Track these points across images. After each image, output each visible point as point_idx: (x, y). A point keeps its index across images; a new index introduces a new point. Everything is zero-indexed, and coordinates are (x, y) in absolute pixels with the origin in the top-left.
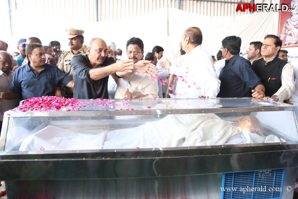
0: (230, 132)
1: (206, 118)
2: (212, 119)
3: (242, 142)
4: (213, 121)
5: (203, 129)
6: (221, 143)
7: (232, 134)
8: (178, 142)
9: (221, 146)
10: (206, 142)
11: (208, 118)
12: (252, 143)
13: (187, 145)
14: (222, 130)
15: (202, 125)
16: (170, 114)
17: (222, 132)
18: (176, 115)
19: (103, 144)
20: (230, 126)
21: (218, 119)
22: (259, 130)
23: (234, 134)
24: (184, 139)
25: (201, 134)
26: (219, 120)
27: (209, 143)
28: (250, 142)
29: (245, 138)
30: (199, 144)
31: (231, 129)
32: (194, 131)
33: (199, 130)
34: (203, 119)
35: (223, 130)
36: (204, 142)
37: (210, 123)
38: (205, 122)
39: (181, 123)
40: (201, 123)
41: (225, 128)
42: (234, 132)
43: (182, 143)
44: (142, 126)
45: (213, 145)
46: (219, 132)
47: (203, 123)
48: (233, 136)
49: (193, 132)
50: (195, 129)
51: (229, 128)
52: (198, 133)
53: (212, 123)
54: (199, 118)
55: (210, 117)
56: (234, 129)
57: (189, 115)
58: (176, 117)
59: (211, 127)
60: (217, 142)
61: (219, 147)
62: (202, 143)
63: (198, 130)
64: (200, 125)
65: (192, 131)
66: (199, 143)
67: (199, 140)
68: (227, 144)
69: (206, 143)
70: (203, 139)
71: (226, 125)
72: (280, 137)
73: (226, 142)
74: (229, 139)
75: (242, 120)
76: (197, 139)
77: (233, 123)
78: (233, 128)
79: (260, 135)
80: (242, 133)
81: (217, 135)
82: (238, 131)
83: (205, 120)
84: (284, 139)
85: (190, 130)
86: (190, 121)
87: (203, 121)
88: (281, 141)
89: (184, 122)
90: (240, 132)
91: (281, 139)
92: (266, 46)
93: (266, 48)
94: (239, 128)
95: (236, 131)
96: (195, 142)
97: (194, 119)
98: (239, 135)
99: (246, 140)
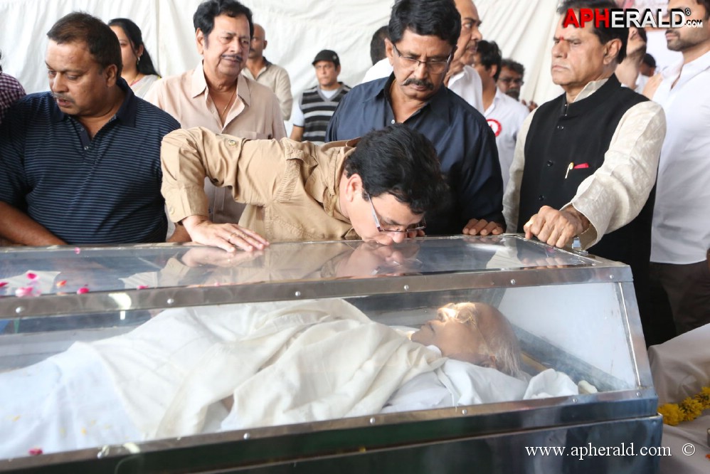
0: (400, 365)
1: (313, 317)
2: (335, 318)
3: (442, 402)
4: (336, 329)
5: (301, 361)
6: (367, 408)
7: (409, 371)
8: (203, 417)
9: (367, 418)
10: (311, 409)
11: (320, 315)
12: (478, 401)
13: (238, 422)
14: (369, 359)
15: (296, 345)
16: (173, 306)
17: (370, 367)
18: (195, 309)
20: (402, 344)
21: (357, 319)
22: (506, 353)
23: (415, 372)
24: (226, 403)
25: (293, 377)
26: (361, 323)
27: (320, 412)
28: (473, 400)
29: (453, 384)
30: (283, 418)
31: (403, 353)
32: (266, 369)
33: (286, 361)
34: (302, 321)
35: (374, 358)
36: (305, 408)
37: (326, 334)
38: (309, 330)
39: (217, 338)
40: (294, 335)
41: (383, 351)
42: (416, 365)
43: (222, 418)
44: (51, 361)
45: (336, 416)
46: (360, 367)
47: (302, 336)
48: (411, 381)
49: (261, 373)
50: (270, 361)
51: (397, 350)
52: (282, 374)
53: (332, 335)
54: (285, 317)
55: (324, 314)
56: (415, 354)
57: (248, 307)
58: (195, 319)
59: (329, 353)
60: (352, 406)
61: (361, 424)
62: (296, 411)
63: (279, 363)
64: (287, 343)
65: (260, 370)
66: (284, 412)
67: (287, 401)
68: (389, 410)
69: (310, 413)
70: (304, 395)
72: (577, 377)
73: (387, 405)
74: (395, 392)
76: (278, 399)
78: (410, 352)
79: (508, 373)
80: (442, 367)
81: (351, 379)
82: (429, 362)
83: (308, 324)
84: (592, 383)
85: (251, 366)
86: (252, 331)
87: (302, 330)
88: (581, 390)
89: (227, 336)
90: (437, 362)
91: (584, 383)
92: (565, 47)
93: (563, 55)
94: (433, 348)
95: (423, 362)
96: (269, 411)
97: (269, 322)
98: (433, 375)
99: (459, 394)
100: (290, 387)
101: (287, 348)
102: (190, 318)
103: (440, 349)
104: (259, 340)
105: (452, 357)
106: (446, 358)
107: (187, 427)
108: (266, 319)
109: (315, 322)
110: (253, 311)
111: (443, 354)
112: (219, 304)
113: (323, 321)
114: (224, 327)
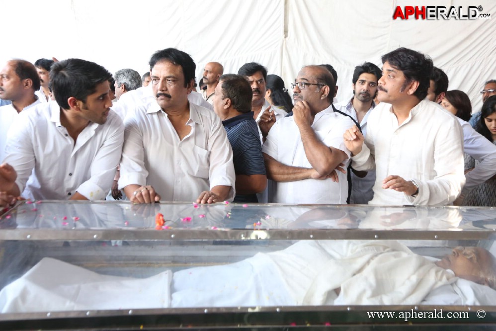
1: (381, 249)
2: (393, 250)
3: (456, 302)
4: (395, 256)
5: (376, 272)
6: (413, 302)
7: (436, 283)
8: (325, 297)
9: (413, 306)
10: (381, 299)
11: (385, 248)
12: (478, 304)
13: (343, 301)
14: (414, 273)
15: (373, 263)
17: (414, 279)
18: (319, 241)
19: (171, 298)
20: (432, 268)
21: (406, 252)
23: (440, 284)
24: (337, 291)
25: (372, 280)
26: (409, 254)
27: (387, 301)
28: (475, 302)
29: (462, 293)
30: (368, 301)
31: (433, 273)
32: (358, 275)
33: (368, 271)
34: (375, 250)
35: (416, 274)
36: (379, 297)
37: (390, 259)
38: (380, 256)
39: (331, 257)
40: (372, 258)
41: (421, 271)
42: (441, 280)
43: (334, 299)
44: (248, 261)
45: (396, 303)
46: (409, 278)
47: (376, 259)
48: (437, 288)
49: (355, 277)
50: (360, 271)
51: (429, 271)
52: (366, 279)
53: (393, 260)
54: (367, 248)
55: (388, 248)
56: (440, 274)
57: (346, 241)
58: (320, 246)
59: (391, 269)
60: (404, 299)
62: (374, 299)
63: (365, 272)
64: (368, 262)
65: (354, 275)
66: (368, 298)
67: (369, 293)
68: (425, 303)
70: (377, 292)
71: (422, 265)
74: (428, 295)
75: (458, 255)
76: (364, 291)
77: (439, 260)
78: (437, 272)
80: (456, 282)
81: (404, 284)
82: (448, 279)
83: (379, 252)
85: (350, 273)
86: (349, 254)
87: (376, 255)
89: (337, 256)
90: (453, 280)
94: (449, 271)
95: (444, 279)
96: (360, 297)
97: (358, 250)
98: (450, 287)
99: (466, 299)
100: (371, 286)
101: (368, 264)
102: (317, 245)
103: (455, 273)
104: (353, 259)
105: (462, 277)
106: (458, 278)
107: (318, 301)
108: (357, 248)
109: (383, 251)
110: (348, 244)
111: (456, 275)
112: (335, 239)
113: (388, 251)
114: (334, 251)
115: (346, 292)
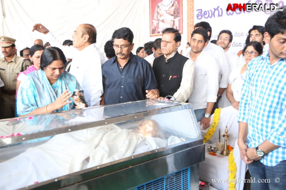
0: (135, 142)
1: (105, 130)
2: (111, 129)
3: (148, 149)
4: (115, 132)
6: (129, 154)
7: (137, 142)
8: (81, 165)
9: (131, 157)
12: (158, 148)
13: (92, 165)
14: (126, 140)
15: (105, 138)
17: (127, 142)
22: (160, 133)
23: (139, 142)
24: (88, 160)
25: (107, 148)
27: (117, 157)
28: (156, 147)
29: (150, 144)
31: (134, 137)
32: (98, 147)
33: (103, 144)
34: (103, 131)
35: (128, 139)
36: (112, 157)
38: (108, 133)
40: (103, 136)
42: (139, 139)
43: (87, 165)
44: (22, 154)
45: (121, 158)
47: (106, 136)
48: (138, 145)
49: (97, 148)
50: (98, 145)
52: (103, 148)
53: (114, 135)
54: (98, 131)
55: (109, 129)
58: (72, 136)
59: (115, 139)
60: (124, 155)
61: (130, 159)
62: (109, 159)
63: (101, 145)
64: (101, 139)
66: (106, 159)
67: (106, 156)
68: (135, 154)
70: (110, 154)
71: (129, 134)
72: (179, 137)
73: (133, 153)
74: (135, 149)
75: (142, 126)
76: (104, 155)
77: (133, 130)
78: (136, 136)
79: (162, 138)
81: (122, 146)
82: (142, 138)
83: (105, 132)
84: (183, 138)
85: (93, 147)
86: (90, 136)
87: (104, 134)
88: (182, 141)
89: (83, 139)
91: (182, 138)
92: (166, 44)
93: (166, 46)
94: (140, 134)
96: (102, 159)
98: (143, 142)
100: (106, 152)
101: (102, 140)
103: (142, 134)
104: (93, 139)
107: (77, 168)
108: (93, 132)
111: (144, 136)
113: (109, 131)
114: (80, 136)
115: (93, 158)
